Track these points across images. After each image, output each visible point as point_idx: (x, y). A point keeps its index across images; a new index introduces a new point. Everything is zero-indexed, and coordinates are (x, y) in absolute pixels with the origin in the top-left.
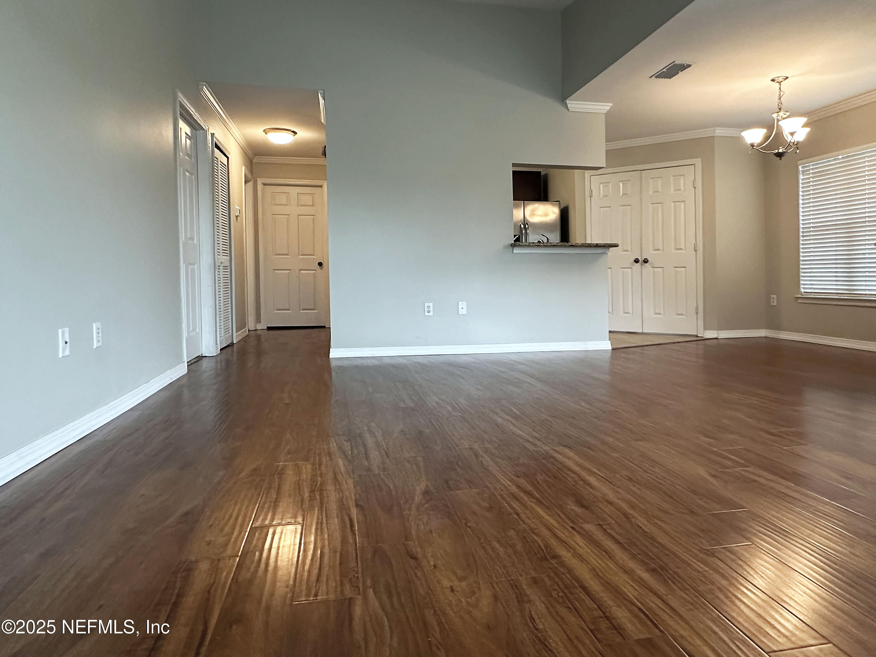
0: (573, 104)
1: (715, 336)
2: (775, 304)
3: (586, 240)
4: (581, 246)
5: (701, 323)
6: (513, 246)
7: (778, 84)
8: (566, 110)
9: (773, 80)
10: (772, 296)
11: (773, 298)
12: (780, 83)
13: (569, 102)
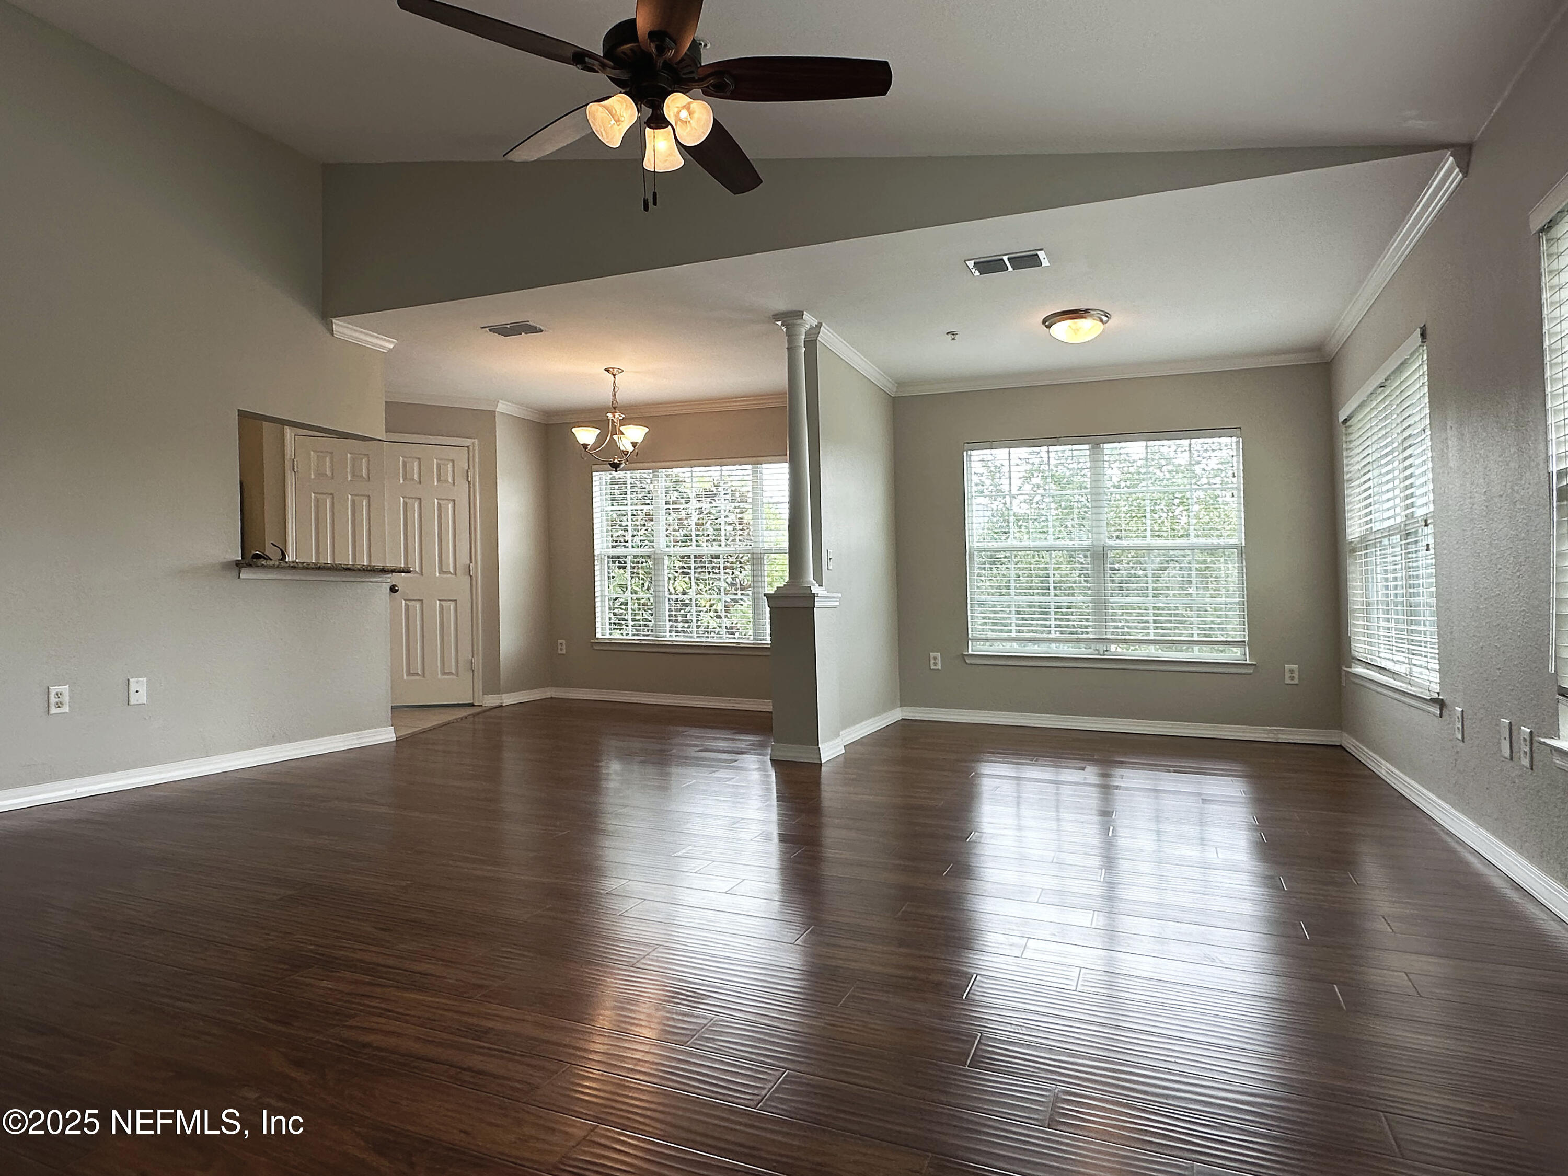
0: (343, 328)
1: (497, 703)
2: (564, 652)
3: (385, 562)
4: (359, 570)
5: (479, 686)
6: (239, 565)
7: (612, 377)
8: (329, 335)
9: (607, 370)
10: (560, 641)
11: (561, 644)
12: (614, 375)
13: (337, 322)
